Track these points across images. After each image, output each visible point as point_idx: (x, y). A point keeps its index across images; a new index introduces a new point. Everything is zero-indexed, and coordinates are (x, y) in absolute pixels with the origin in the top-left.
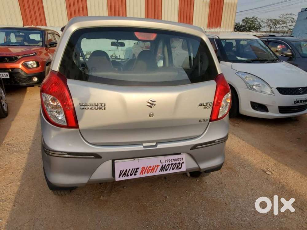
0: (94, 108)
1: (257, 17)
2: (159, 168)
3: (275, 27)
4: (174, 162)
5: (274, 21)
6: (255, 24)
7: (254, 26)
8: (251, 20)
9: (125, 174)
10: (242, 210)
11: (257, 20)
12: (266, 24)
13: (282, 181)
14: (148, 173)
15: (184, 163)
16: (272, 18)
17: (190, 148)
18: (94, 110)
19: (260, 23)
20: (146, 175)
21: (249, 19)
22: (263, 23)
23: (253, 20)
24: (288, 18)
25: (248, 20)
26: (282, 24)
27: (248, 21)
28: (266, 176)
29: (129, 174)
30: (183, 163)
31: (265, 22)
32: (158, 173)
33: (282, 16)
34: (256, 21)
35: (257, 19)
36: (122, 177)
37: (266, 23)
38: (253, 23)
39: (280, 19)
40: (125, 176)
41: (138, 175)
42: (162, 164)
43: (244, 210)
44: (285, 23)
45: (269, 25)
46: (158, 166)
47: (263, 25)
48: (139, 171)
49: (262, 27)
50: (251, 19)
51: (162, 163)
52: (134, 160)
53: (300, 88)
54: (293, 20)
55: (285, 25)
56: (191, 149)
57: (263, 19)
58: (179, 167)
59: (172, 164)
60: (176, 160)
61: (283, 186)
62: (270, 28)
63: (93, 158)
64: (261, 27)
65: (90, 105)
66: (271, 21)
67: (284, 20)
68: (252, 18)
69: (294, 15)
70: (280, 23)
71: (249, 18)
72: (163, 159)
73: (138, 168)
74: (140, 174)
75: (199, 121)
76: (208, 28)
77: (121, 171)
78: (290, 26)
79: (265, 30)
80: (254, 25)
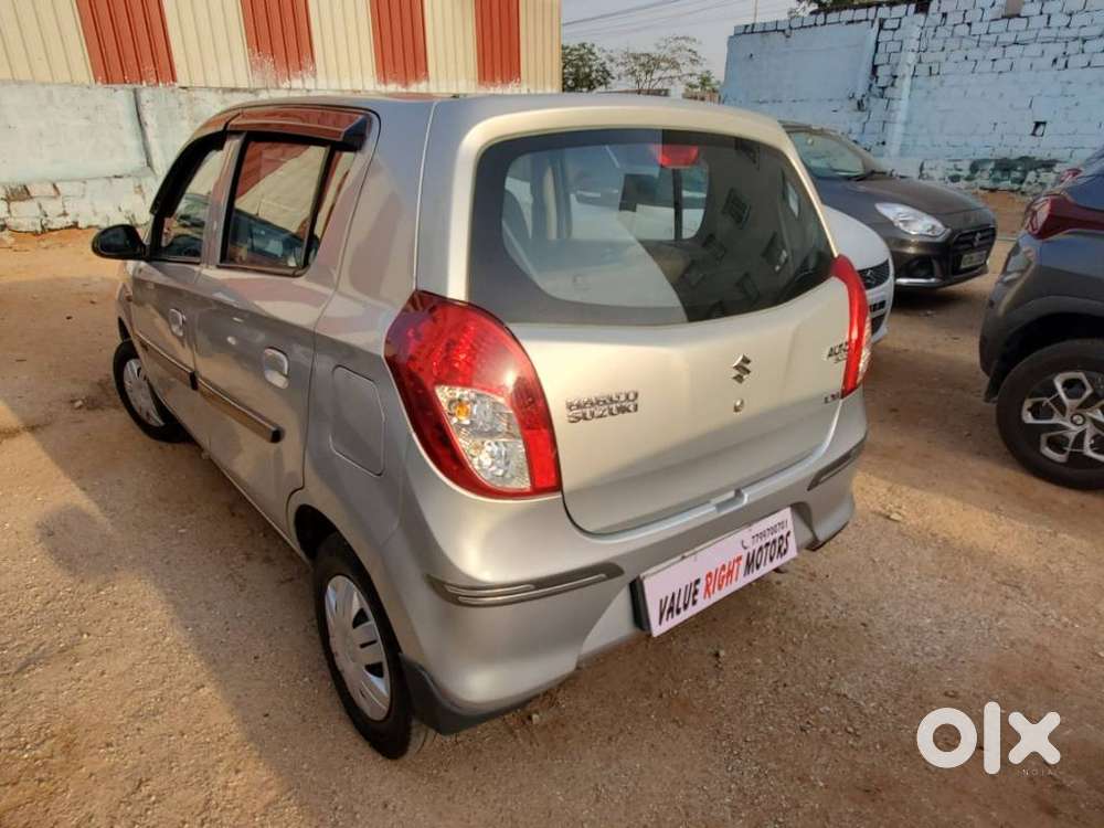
0: (606, 413)
1: (593, 45)
2: (743, 563)
3: (649, 79)
4: (770, 539)
5: (644, 60)
6: (590, 67)
7: (589, 75)
8: (576, 53)
9: (671, 609)
10: (908, 630)
11: (593, 54)
12: (622, 69)
13: (935, 529)
14: (720, 587)
15: (792, 534)
16: (639, 50)
17: (806, 488)
18: (610, 417)
19: (604, 63)
20: (718, 596)
21: (572, 50)
22: (613, 65)
23: (581, 52)
24: (680, 49)
25: (570, 54)
26: (667, 69)
27: (569, 57)
28: (895, 527)
29: (681, 605)
30: (788, 534)
31: (620, 60)
32: (741, 581)
33: (663, 44)
34: (591, 56)
35: (595, 50)
36: (667, 619)
37: (622, 64)
38: (584, 66)
39: (659, 52)
40: (672, 616)
41: (703, 603)
42: (747, 551)
43: (912, 629)
44: (675, 65)
45: (633, 73)
46: (740, 558)
47: (615, 70)
48: (701, 587)
49: (613, 78)
50: (576, 50)
51: (745, 548)
52: (684, 558)
53: (867, 270)
54: (693, 57)
55: (673, 72)
56: (809, 490)
57: (612, 51)
58: (782, 551)
59: (767, 544)
60: (773, 530)
61: (945, 541)
62: (638, 82)
63: (604, 580)
64: (609, 79)
65: (598, 402)
66: (636, 58)
67: (669, 56)
68: (577, 47)
69: (695, 40)
70: (662, 64)
71: (571, 46)
72: (745, 535)
73: (697, 582)
74: (705, 597)
75: (823, 401)
76: (480, 83)
77: (661, 601)
78: (691, 75)
79: (623, 88)
80: (587, 70)
